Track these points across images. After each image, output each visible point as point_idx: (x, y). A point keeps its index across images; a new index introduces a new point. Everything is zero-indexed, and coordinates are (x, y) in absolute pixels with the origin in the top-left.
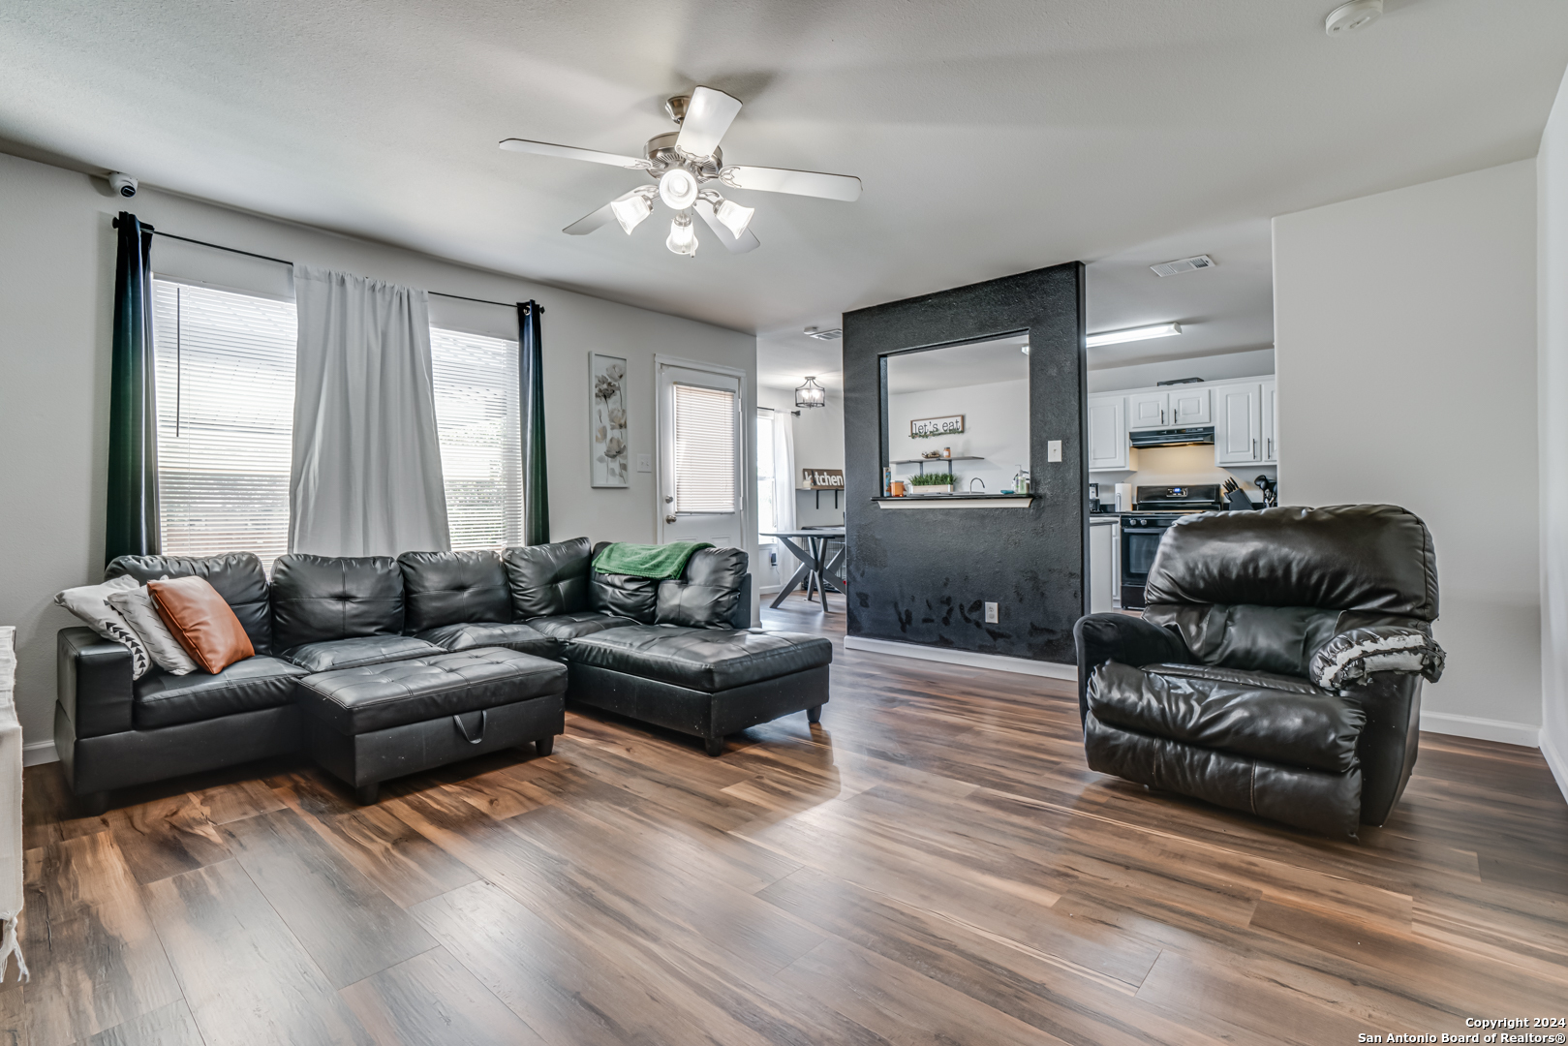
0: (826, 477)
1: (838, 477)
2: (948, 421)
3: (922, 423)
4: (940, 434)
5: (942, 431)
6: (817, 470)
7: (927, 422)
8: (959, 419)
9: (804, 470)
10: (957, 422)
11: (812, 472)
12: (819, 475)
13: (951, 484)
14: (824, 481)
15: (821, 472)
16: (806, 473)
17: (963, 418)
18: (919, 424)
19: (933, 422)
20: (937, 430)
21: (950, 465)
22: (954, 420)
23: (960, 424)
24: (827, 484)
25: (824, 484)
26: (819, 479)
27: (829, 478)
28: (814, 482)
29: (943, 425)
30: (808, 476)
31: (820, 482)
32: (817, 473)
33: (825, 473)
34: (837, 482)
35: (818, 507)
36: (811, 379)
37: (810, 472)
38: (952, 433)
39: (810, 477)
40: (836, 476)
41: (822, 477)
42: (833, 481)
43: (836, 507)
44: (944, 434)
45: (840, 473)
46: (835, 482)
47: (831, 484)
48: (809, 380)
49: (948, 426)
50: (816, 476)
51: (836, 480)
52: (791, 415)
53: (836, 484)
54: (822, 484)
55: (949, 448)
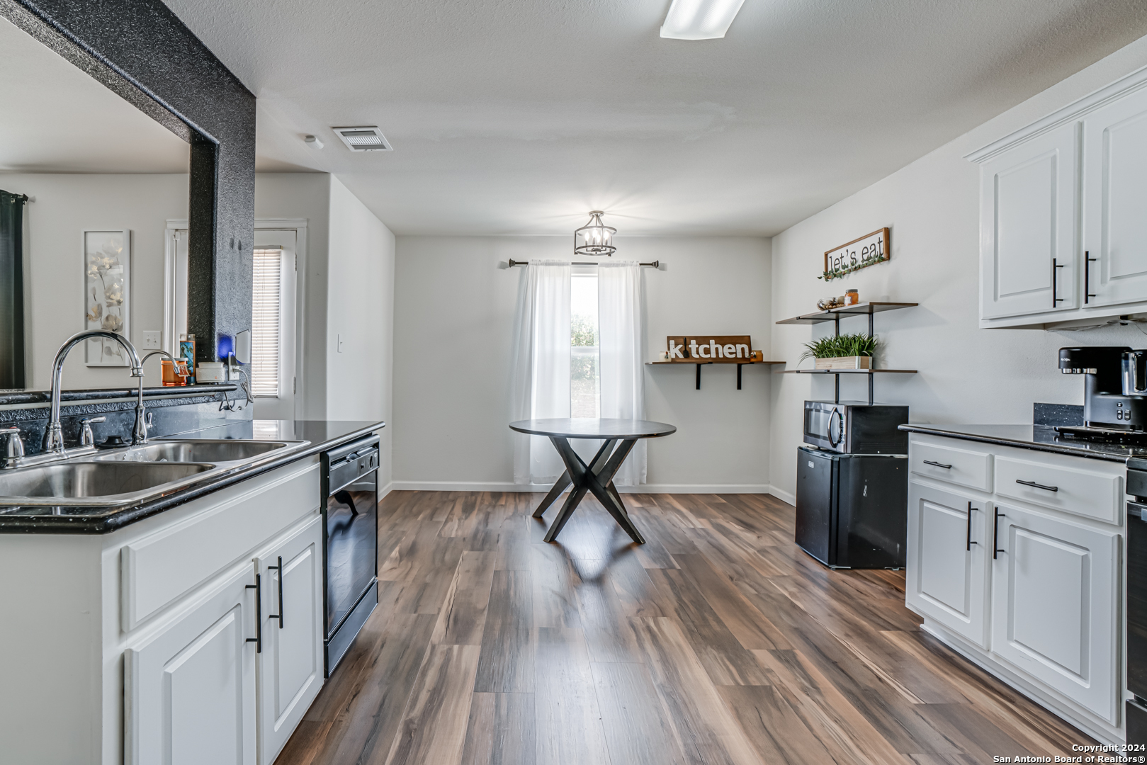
0: (713, 345)
1: (739, 347)
2: (867, 242)
3: (838, 254)
4: (856, 269)
5: (861, 263)
6: (695, 338)
7: (843, 251)
8: (881, 235)
9: (669, 338)
10: (880, 242)
11: (686, 341)
12: (699, 344)
13: (861, 354)
14: (707, 351)
15: (702, 340)
16: (672, 342)
17: (888, 232)
18: (834, 256)
19: (851, 248)
20: (855, 260)
21: (871, 321)
22: (874, 239)
23: (882, 245)
24: (714, 355)
25: (708, 356)
26: (697, 349)
27: (720, 347)
28: (687, 353)
29: (865, 251)
30: (676, 345)
31: (698, 353)
32: (693, 342)
33: (712, 342)
34: (736, 353)
35: (698, 387)
36: (597, 214)
37: (682, 341)
38: (874, 263)
39: (680, 346)
40: (735, 344)
41: (708, 346)
42: (726, 351)
43: (739, 387)
44: (864, 267)
45: (746, 340)
46: (731, 353)
47: (721, 356)
48: (593, 216)
49: (870, 251)
50: (693, 345)
51: (733, 350)
52: (639, 268)
53: (733, 356)
54: (703, 355)
55: (856, 291)
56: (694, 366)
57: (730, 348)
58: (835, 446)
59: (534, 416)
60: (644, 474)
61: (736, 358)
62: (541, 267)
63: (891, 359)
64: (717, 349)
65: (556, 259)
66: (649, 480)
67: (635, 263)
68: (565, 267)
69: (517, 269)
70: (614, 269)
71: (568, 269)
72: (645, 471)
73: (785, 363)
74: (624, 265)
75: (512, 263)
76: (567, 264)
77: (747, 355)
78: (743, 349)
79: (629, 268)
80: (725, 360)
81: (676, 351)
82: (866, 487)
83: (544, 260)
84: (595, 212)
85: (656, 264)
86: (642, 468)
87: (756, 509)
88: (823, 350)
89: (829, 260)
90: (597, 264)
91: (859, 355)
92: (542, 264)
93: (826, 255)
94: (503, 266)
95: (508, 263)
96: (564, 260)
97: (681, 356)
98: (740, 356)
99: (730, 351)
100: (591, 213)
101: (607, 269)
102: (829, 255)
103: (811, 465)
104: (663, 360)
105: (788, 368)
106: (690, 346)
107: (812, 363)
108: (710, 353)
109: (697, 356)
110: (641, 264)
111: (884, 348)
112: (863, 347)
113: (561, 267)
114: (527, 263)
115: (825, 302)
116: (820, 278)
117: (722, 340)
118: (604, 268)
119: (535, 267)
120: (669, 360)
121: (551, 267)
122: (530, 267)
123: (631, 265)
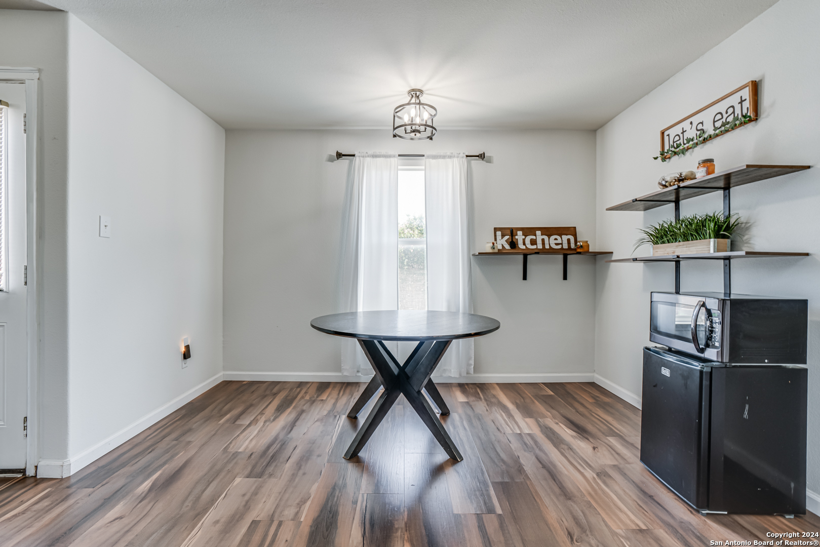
0: (539, 236)
1: (565, 238)
2: (722, 107)
3: (677, 130)
4: (705, 140)
5: (712, 132)
6: (522, 229)
7: (686, 125)
8: (746, 93)
9: (496, 230)
10: (741, 102)
11: (512, 232)
12: (525, 235)
13: (717, 235)
14: (533, 242)
15: (528, 231)
16: (499, 233)
17: (755, 87)
18: (672, 132)
19: (696, 120)
20: (703, 131)
21: (727, 197)
22: (734, 100)
23: (746, 104)
24: (540, 246)
25: (534, 247)
26: (524, 240)
27: (546, 238)
28: (513, 244)
29: (719, 116)
30: (503, 236)
31: (524, 244)
32: (520, 233)
33: (538, 233)
34: (562, 244)
35: (525, 278)
36: (416, 93)
37: (509, 232)
38: (734, 127)
39: (507, 237)
40: (560, 235)
41: (534, 237)
42: (552, 242)
43: (565, 278)
44: (717, 135)
45: (572, 231)
46: (557, 244)
47: (547, 247)
48: (413, 96)
49: (725, 116)
50: (520, 236)
51: (559, 241)
52: (465, 159)
53: (559, 247)
54: (530, 246)
55: (711, 161)
56: (521, 257)
57: (556, 239)
58: (702, 351)
59: (362, 307)
60: (471, 365)
61: (562, 249)
62: (368, 159)
63: (760, 240)
64: (543, 240)
65: (383, 152)
66: (477, 369)
67: (462, 155)
68: (392, 159)
69: (344, 162)
70: (441, 160)
71: (395, 161)
72: (472, 362)
73: (612, 253)
74: (450, 157)
75: (339, 155)
76: (394, 156)
77: (573, 246)
78: (569, 240)
79: (455, 160)
80: (552, 251)
81: (502, 242)
82: (747, 407)
83: (370, 152)
84: (413, 90)
85: (482, 156)
86: (470, 359)
87: (585, 403)
88: (662, 236)
89: (666, 138)
90: (423, 156)
91: (715, 238)
92: (368, 156)
93: (663, 133)
94: (331, 159)
95: (335, 155)
96: (391, 152)
97: (507, 247)
98: (565, 246)
99: (556, 242)
100: (409, 92)
101: (434, 161)
102: (666, 133)
103: (666, 372)
104: (490, 250)
105: (614, 257)
106: (516, 237)
107: (649, 250)
108: (536, 244)
109: (524, 247)
110: (467, 156)
111: (748, 229)
112: (720, 228)
113: (388, 159)
114: (354, 155)
115: (668, 179)
116: (656, 158)
117: (548, 232)
118: (431, 160)
119: (362, 159)
120: (496, 251)
121: (378, 159)
122: (357, 160)
123: (458, 157)
